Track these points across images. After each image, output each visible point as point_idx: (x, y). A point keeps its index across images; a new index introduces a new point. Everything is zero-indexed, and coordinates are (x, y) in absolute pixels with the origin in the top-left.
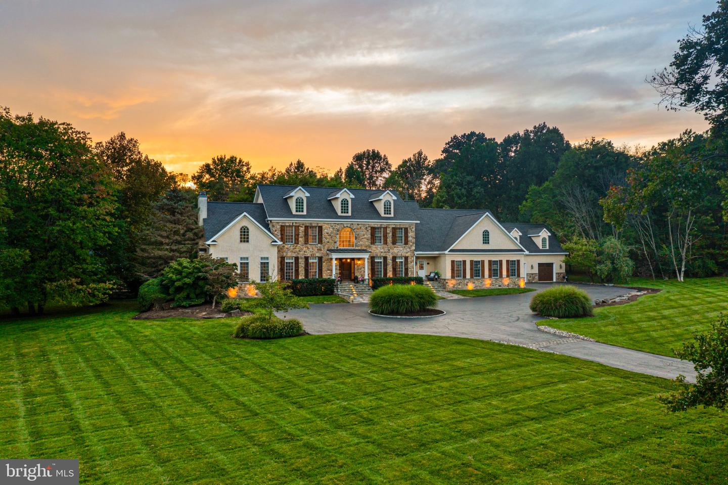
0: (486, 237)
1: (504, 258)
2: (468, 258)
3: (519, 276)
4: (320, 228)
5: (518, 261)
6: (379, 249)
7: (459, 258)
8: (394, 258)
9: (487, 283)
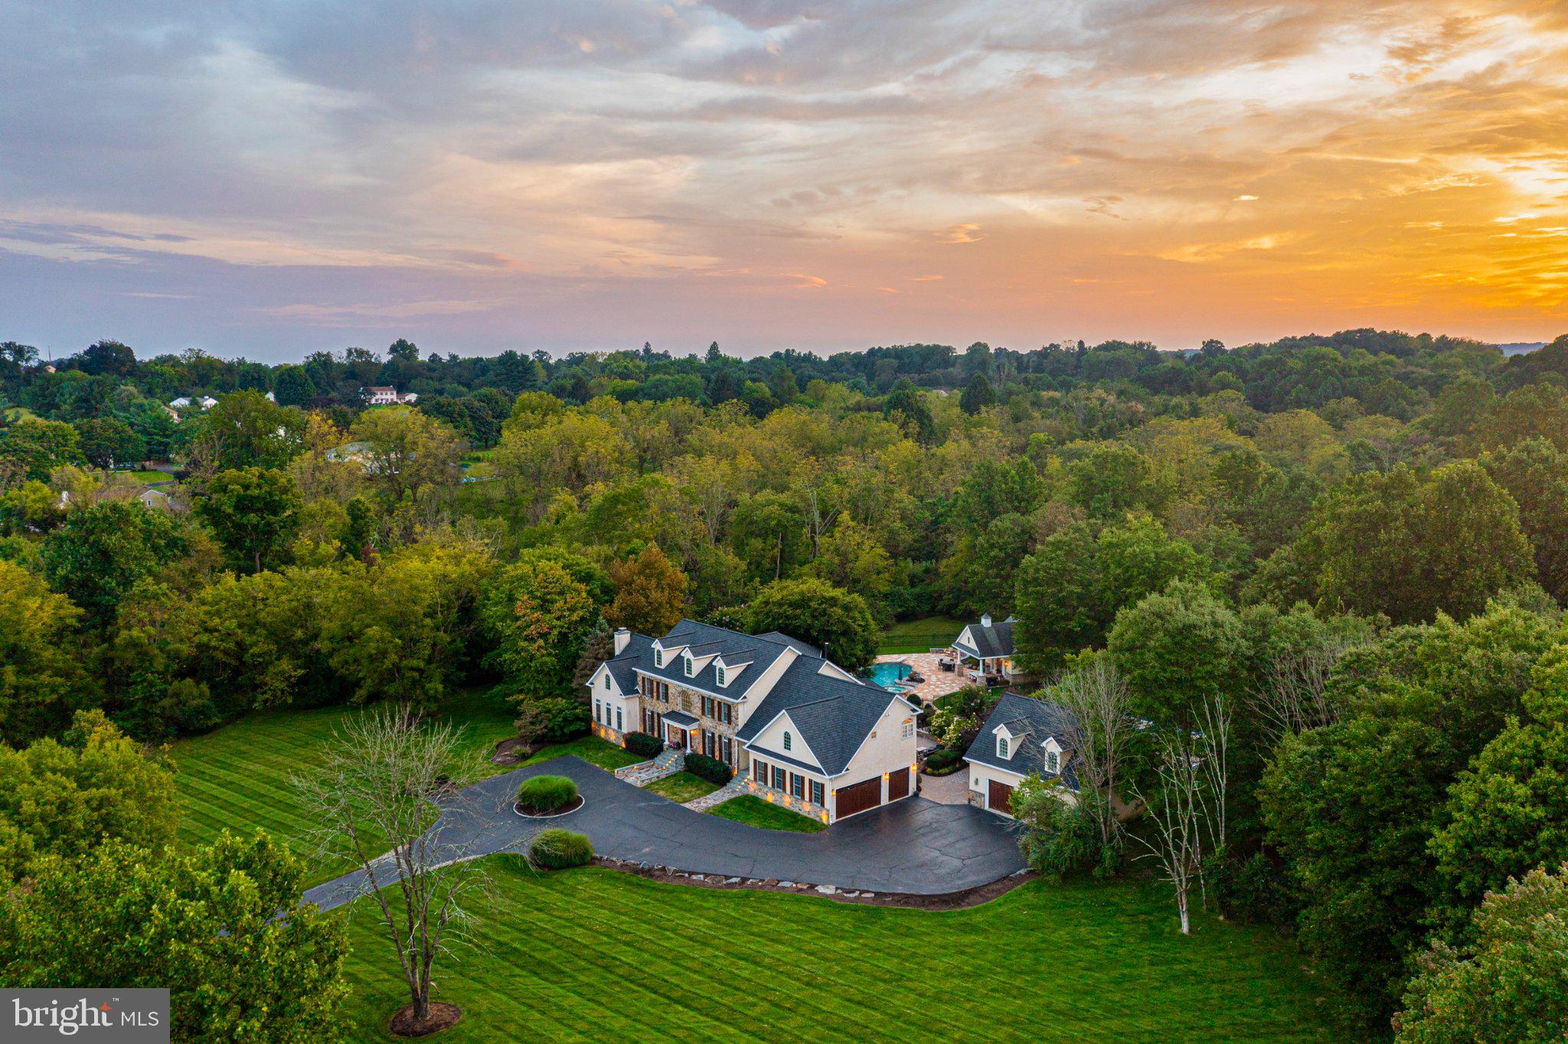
0: (787, 738)
1: (808, 775)
2: (771, 762)
3: (823, 805)
4: (666, 687)
5: (823, 786)
6: (707, 722)
7: (762, 758)
8: (720, 737)
9: (787, 801)
